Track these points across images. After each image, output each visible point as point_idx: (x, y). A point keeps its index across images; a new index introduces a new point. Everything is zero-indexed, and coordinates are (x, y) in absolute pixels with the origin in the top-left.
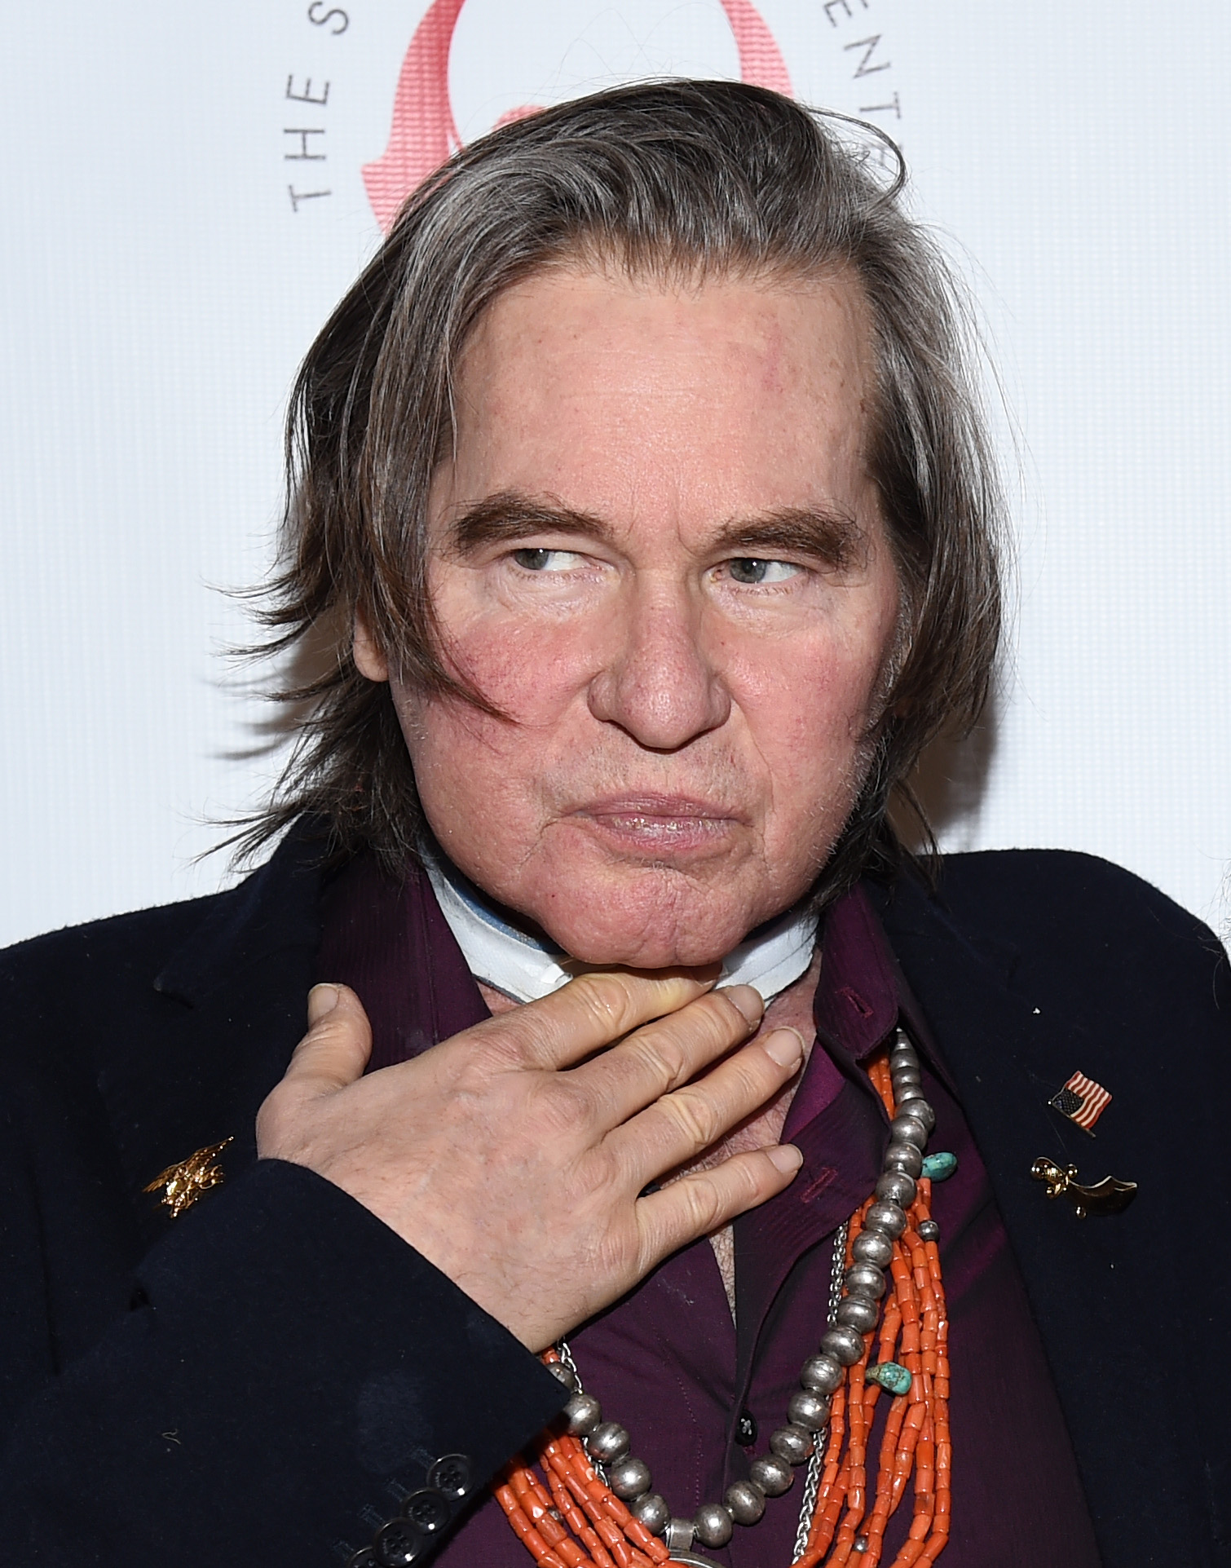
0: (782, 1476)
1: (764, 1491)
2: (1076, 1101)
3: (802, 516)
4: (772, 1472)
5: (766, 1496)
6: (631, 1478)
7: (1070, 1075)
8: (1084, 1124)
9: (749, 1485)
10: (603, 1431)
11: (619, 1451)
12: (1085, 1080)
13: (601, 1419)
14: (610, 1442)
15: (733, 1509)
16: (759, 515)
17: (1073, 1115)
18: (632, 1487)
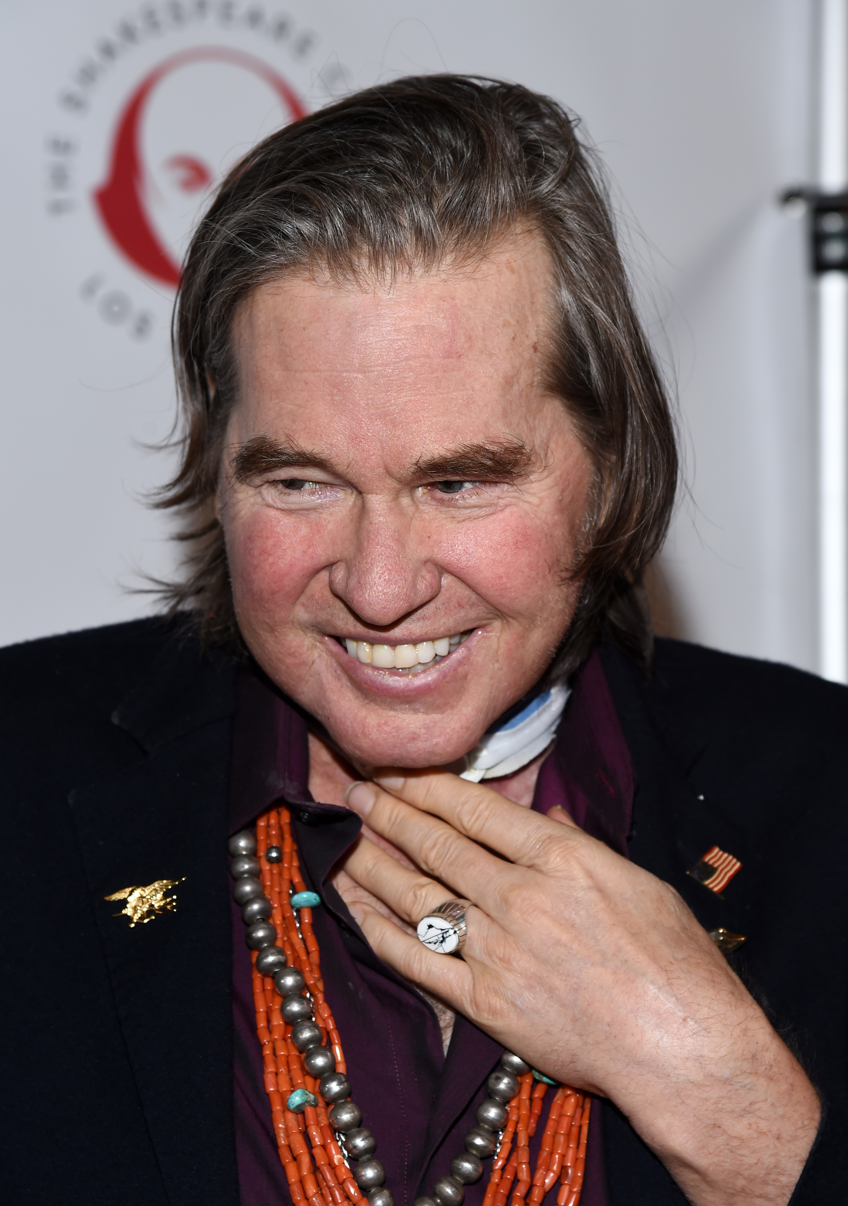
0: (474, 1168)
1: (462, 1181)
2: (710, 871)
3: (480, 449)
4: (467, 1166)
5: (464, 1185)
6: (370, 1173)
7: (708, 850)
8: (716, 889)
9: (450, 1179)
10: (358, 1134)
11: (366, 1151)
12: (721, 853)
13: (358, 1125)
14: (360, 1143)
15: (441, 1199)
16: (443, 452)
17: (707, 882)
18: (371, 1179)
